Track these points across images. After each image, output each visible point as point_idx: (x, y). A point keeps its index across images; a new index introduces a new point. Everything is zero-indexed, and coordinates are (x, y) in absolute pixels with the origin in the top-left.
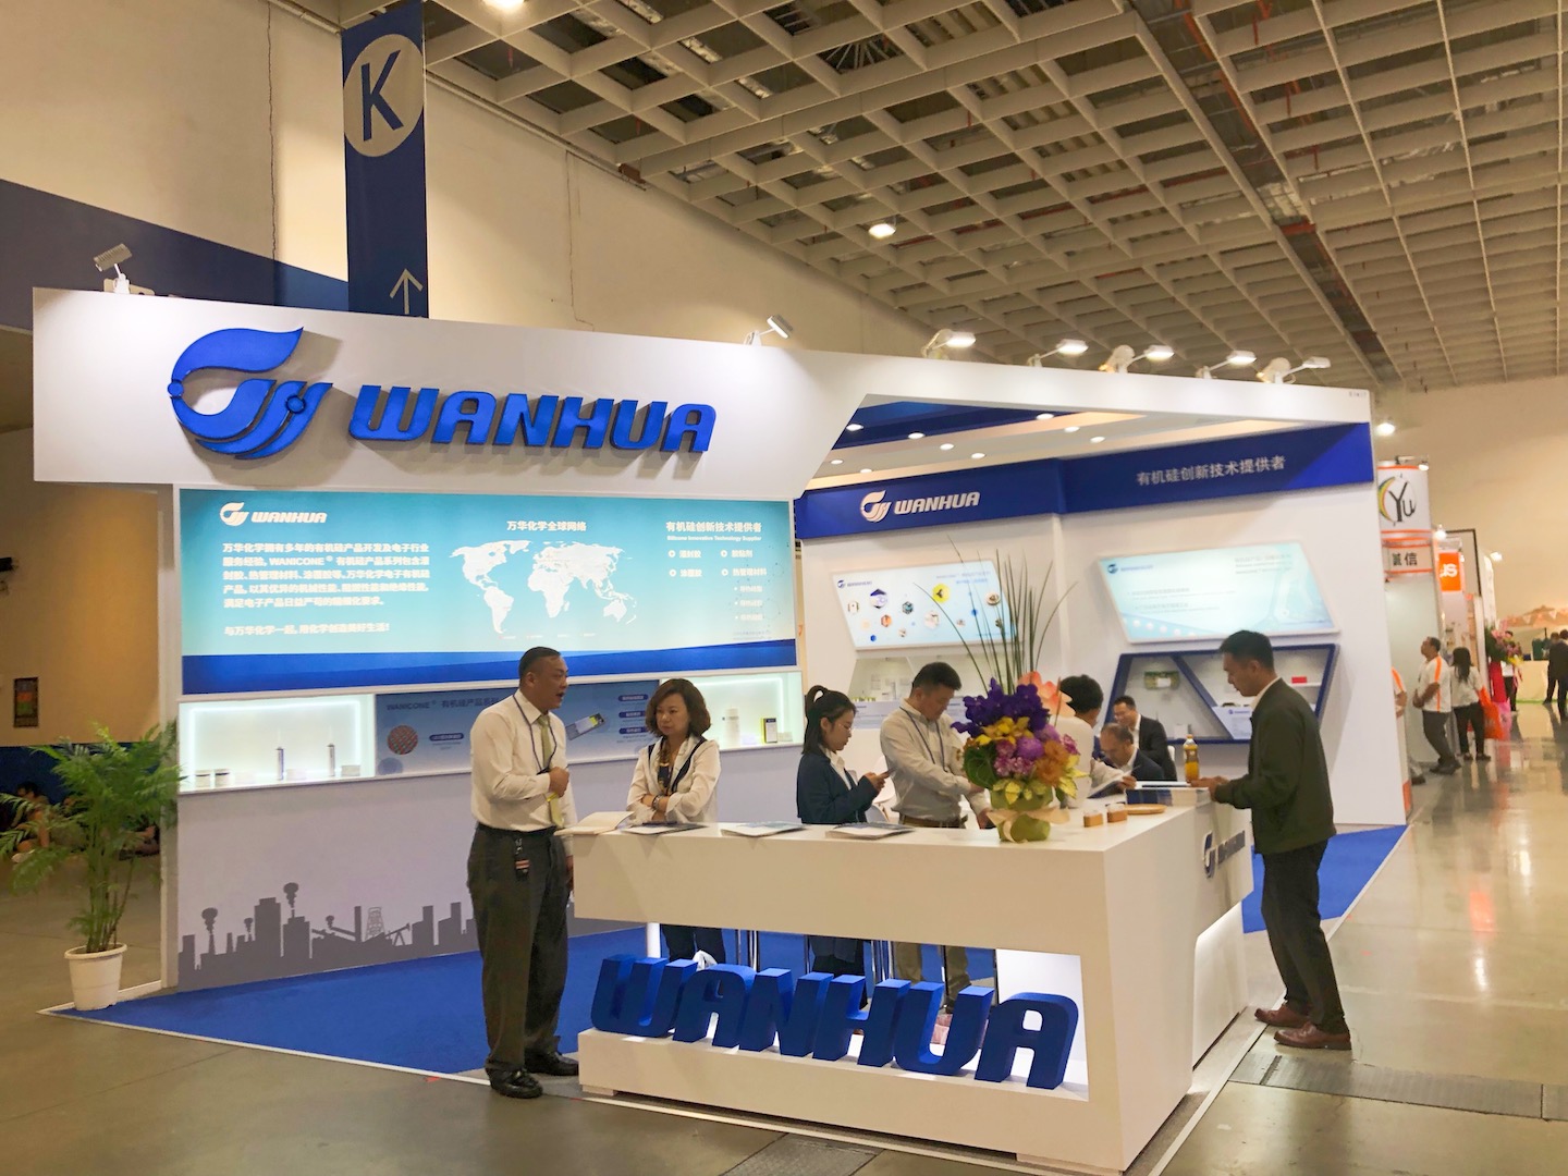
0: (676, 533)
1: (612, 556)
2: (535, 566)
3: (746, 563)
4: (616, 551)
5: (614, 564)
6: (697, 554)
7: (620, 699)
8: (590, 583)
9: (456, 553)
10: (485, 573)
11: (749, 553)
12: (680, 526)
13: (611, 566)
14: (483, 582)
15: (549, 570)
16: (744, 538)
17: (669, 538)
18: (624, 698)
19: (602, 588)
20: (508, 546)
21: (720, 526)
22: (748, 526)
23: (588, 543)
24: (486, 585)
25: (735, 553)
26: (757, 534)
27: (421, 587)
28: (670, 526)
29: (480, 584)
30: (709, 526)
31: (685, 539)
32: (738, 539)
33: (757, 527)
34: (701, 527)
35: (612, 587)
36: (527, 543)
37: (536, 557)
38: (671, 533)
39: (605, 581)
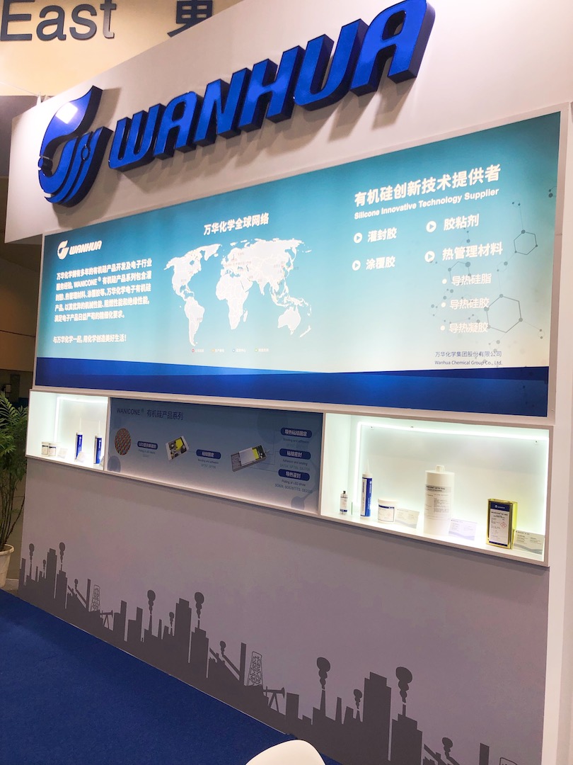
0: (367, 207)
1: (289, 251)
2: (223, 272)
3: (466, 237)
4: (294, 244)
5: (292, 261)
6: (391, 233)
7: (283, 431)
8: (268, 286)
9: (168, 266)
10: (186, 283)
11: (474, 220)
12: (372, 195)
13: (289, 264)
14: (185, 293)
15: (233, 275)
16: (467, 196)
17: (358, 216)
18: (287, 432)
19: (278, 293)
20: (203, 253)
21: (429, 184)
22: (477, 174)
23: (269, 238)
24: (187, 295)
25: (449, 224)
26: (492, 185)
27: (145, 300)
28: (360, 198)
29: (182, 295)
30: (413, 187)
31: (377, 213)
32: (456, 200)
33: (493, 172)
34: (401, 190)
35: (287, 291)
36: (216, 246)
37: (223, 262)
38: (361, 209)
39: (281, 284)
